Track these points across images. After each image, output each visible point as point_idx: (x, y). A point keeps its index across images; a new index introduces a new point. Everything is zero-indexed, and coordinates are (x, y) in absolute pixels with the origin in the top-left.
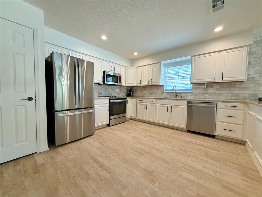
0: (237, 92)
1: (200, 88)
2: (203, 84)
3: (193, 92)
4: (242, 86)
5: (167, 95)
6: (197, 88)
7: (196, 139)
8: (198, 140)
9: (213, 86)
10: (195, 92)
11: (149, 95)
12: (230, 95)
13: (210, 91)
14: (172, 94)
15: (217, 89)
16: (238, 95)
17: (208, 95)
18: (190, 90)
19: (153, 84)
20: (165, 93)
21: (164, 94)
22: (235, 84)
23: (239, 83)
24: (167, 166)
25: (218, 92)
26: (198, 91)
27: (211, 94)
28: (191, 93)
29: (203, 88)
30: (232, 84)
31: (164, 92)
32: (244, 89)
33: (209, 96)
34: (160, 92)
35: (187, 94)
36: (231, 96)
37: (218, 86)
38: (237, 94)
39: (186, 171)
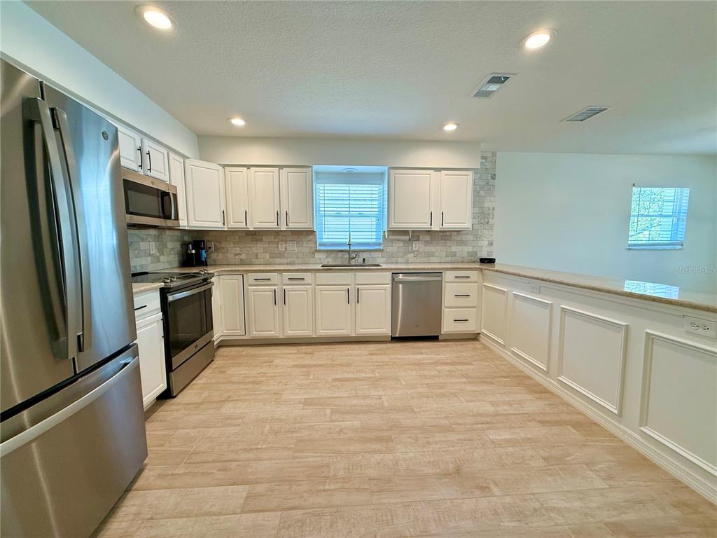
0: (454, 249)
1: (398, 240)
2: (405, 232)
3: (385, 249)
4: (459, 238)
5: (325, 257)
6: (392, 241)
7: (422, 353)
8: (426, 353)
9: (421, 237)
10: (389, 249)
11: (270, 258)
12: (444, 254)
13: (417, 246)
14: (340, 255)
15: (427, 243)
16: (454, 254)
17: (412, 255)
18: (380, 244)
19: (293, 226)
20: (320, 251)
21: (318, 255)
22: (451, 235)
23: (456, 233)
24: (457, 437)
25: (428, 249)
26: (393, 248)
27: (417, 253)
28: (382, 251)
29: (404, 241)
30: (448, 234)
31: (319, 248)
32: (462, 243)
33: (414, 257)
34: (307, 250)
35: (373, 254)
36: (446, 256)
37: (428, 238)
38: (454, 252)
39: (488, 428)
